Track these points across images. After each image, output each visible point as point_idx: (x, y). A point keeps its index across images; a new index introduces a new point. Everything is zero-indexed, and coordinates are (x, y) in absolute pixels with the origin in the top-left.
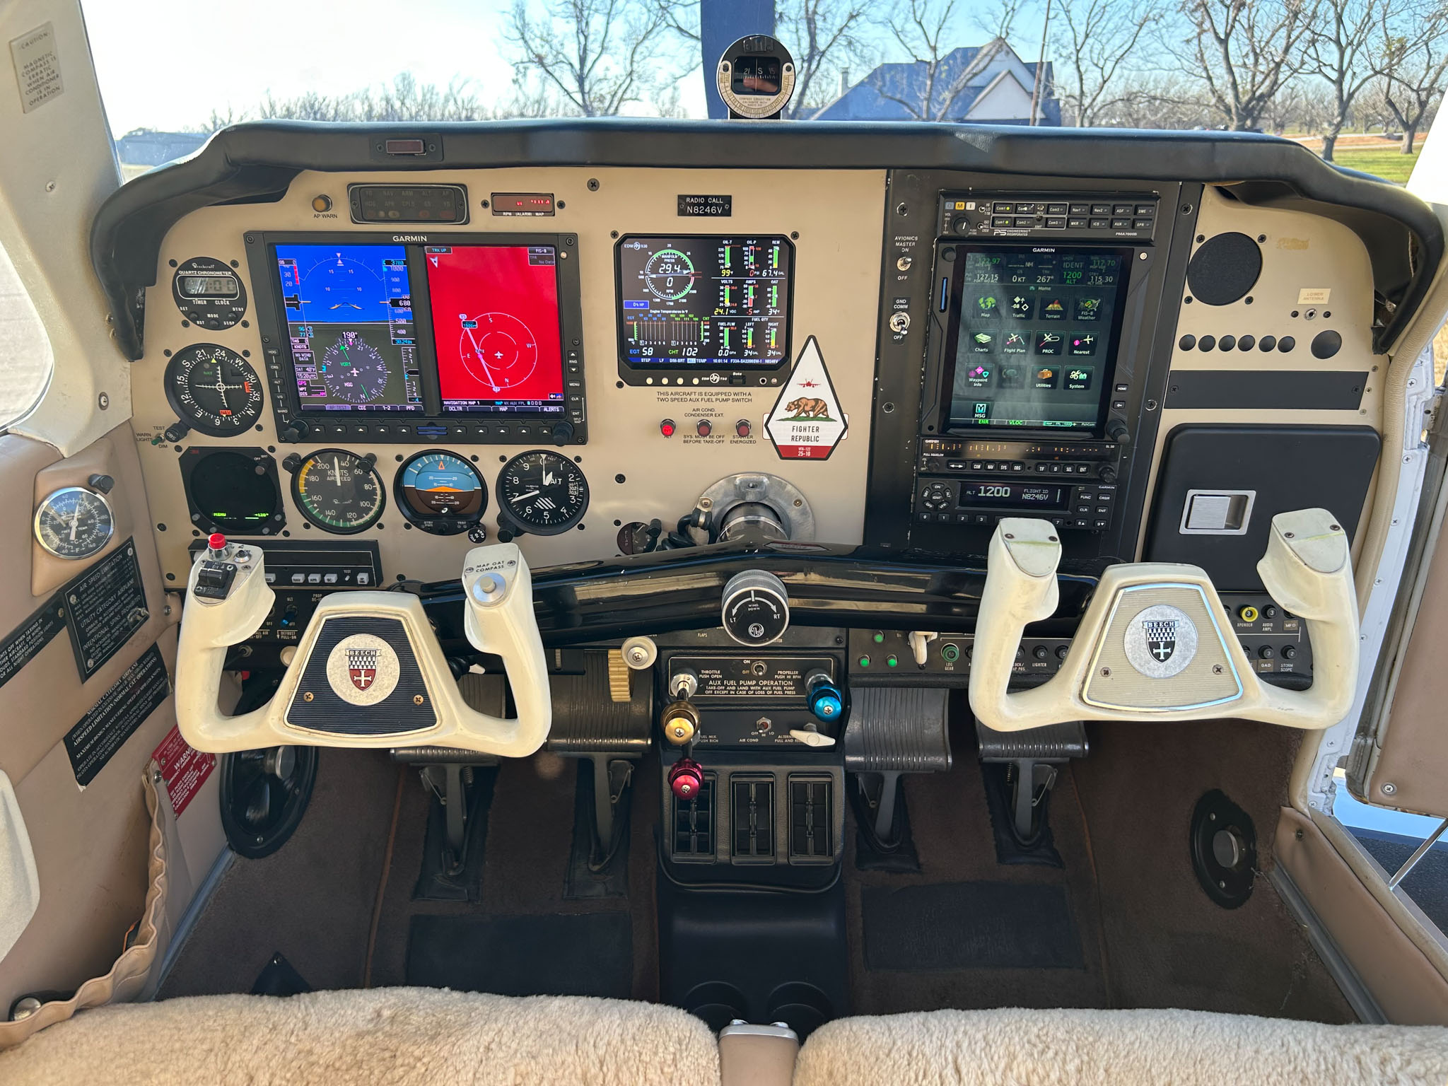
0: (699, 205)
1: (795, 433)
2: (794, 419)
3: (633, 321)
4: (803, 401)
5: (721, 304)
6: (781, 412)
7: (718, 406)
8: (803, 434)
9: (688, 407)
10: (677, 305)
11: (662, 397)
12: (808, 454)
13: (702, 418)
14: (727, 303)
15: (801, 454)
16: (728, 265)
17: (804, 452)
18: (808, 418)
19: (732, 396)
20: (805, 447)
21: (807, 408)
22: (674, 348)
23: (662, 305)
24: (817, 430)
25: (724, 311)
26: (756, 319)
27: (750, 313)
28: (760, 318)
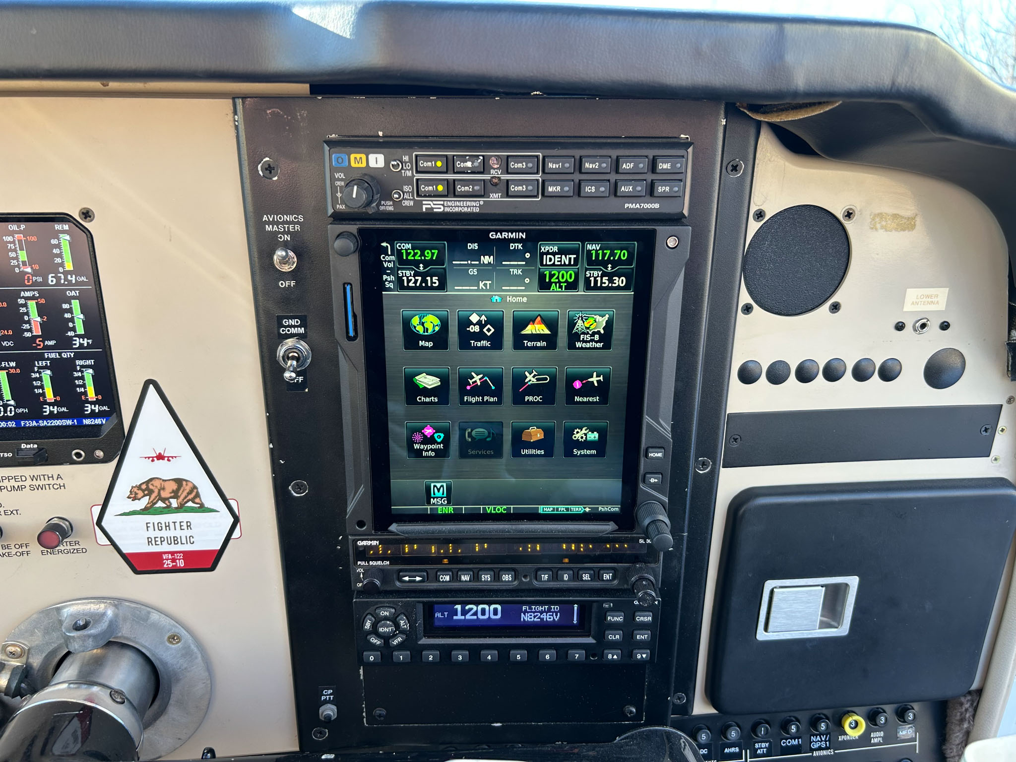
1: (152, 534)
2: (145, 511)
4: (157, 483)
6: (120, 501)
7: (7, 499)
8: (165, 533)
12: (181, 564)
15: (168, 564)
17: (174, 560)
18: (168, 510)
19: (29, 482)
20: (173, 553)
21: (164, 494)
24: (189, 526)
26: (53, 356)
27: (40, 345)
28: (60, 354)
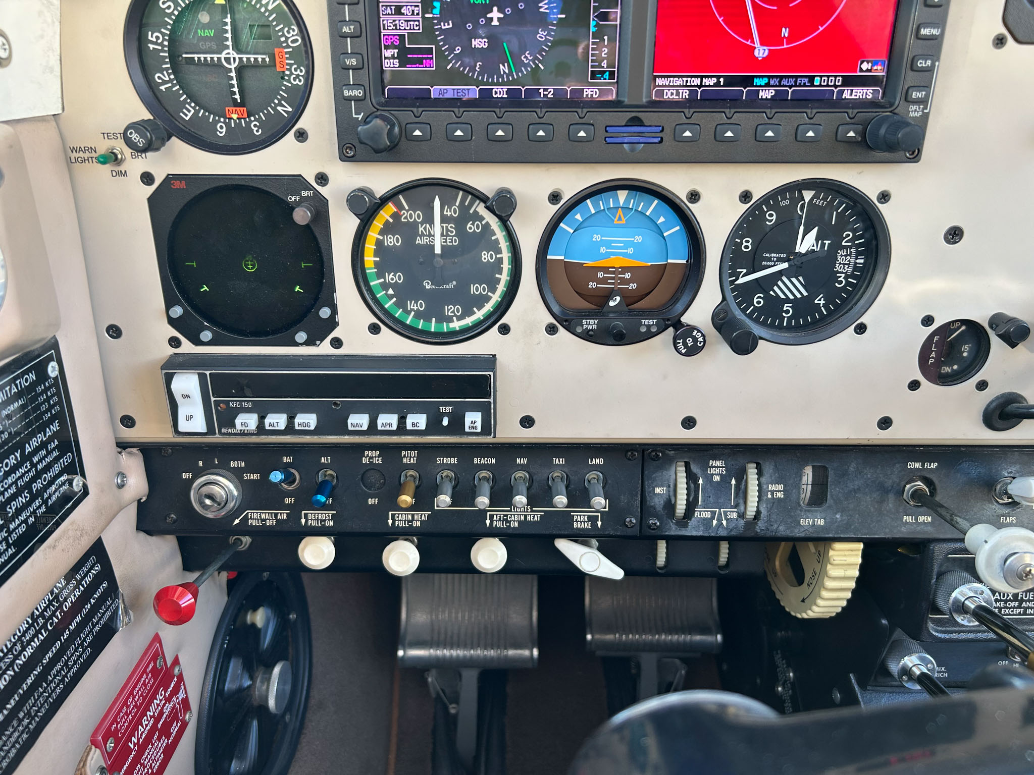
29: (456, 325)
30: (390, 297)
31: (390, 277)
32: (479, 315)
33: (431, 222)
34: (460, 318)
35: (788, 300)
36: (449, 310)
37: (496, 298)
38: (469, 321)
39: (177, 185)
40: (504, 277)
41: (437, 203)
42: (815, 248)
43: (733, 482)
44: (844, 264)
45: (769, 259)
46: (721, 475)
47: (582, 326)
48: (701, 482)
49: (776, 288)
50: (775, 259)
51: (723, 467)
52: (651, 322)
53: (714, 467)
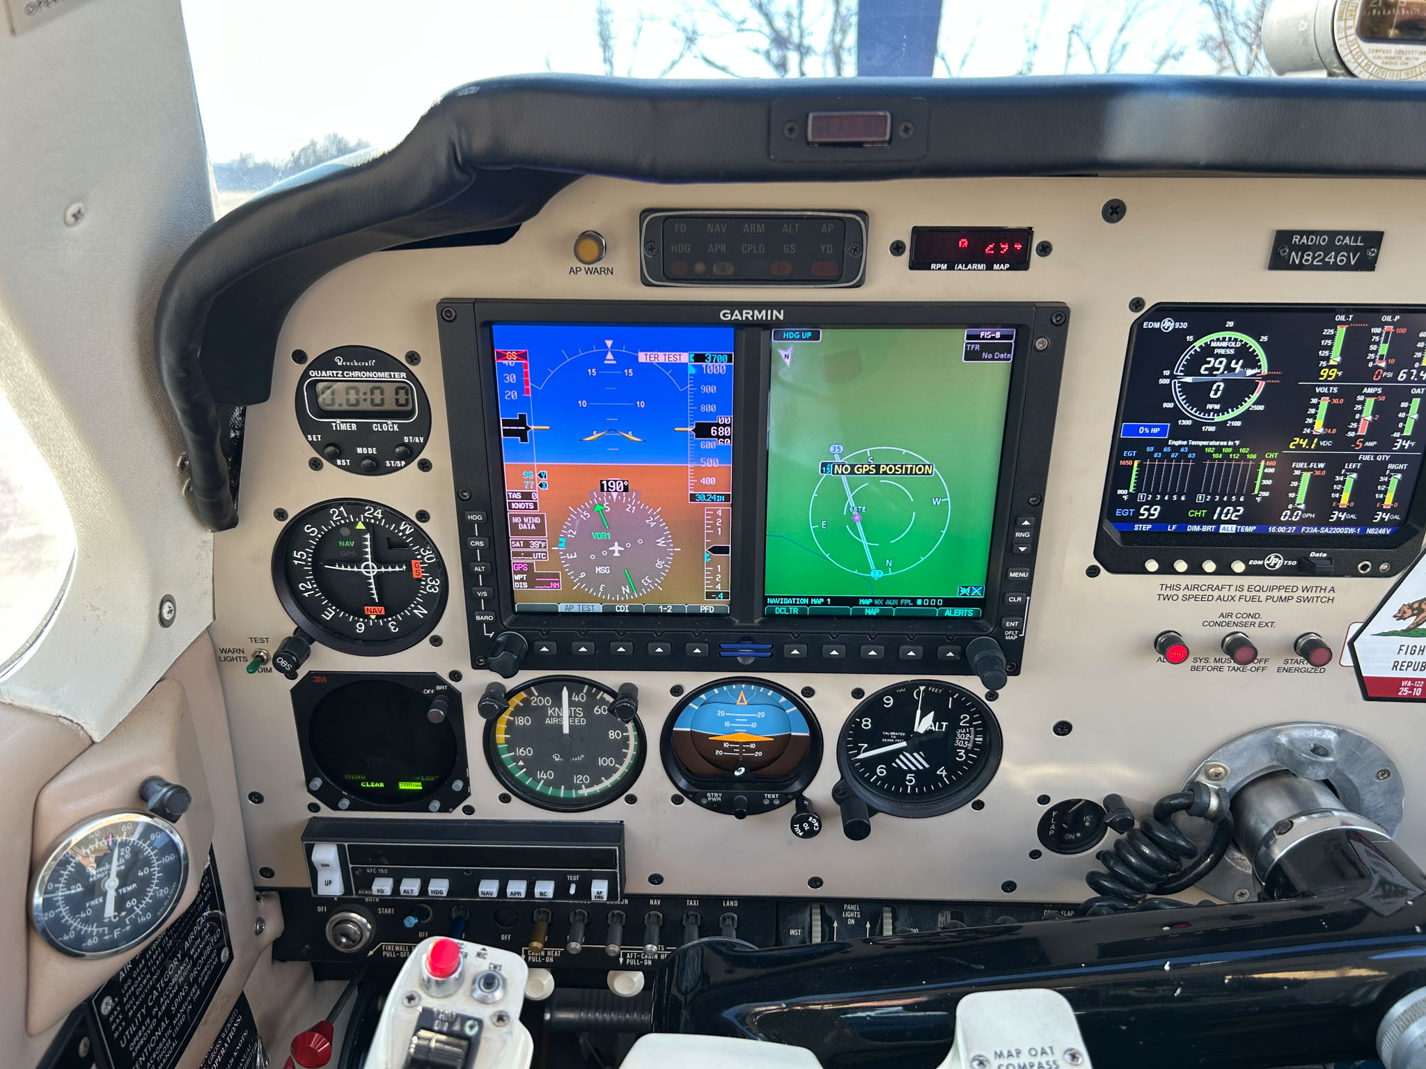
0: (1315, 248)
1: (1402, 657)
2: (1406, 633)
3: (1133, 459)
5: (1307, 431)
7: (1267, 610)
8: (1415, 658)
9: (1213, 610)
10: (1223, 431)
11: (1169, 592)
12: (1418, 692)
13: (1235, 629)
14: (1319, 428)
15: (1404, 691)
16: (1336, 358)
17: (1411, 688)
20: (1413, 680)
22: (1199, 507)
23: (1195, 431)
25: (1310, 444)
26: (1367, 458)
27: (1358, 446)
28: (1375, 456)
29: (585, 792)
30: (521, 768)
31: (521, 752)
32: (607, 783)
33: (560, 706)
34: (587, 786)
35: (910, 771)
36: (578, 779)
37: (623, 769)
38: (597, 788)
39: (318, 680)
40: (631, 752)
41: (565, 693)
42: (933, 728)
43: (868, 925)
44: (964, 741)
45: (889, 737)
46: (856, 919)
47: (707, 798)
48: (835, 925)
49: (897, 761)
50: (895, 737)
51: (858, 911)
52: (773, 796)
53: (849, 910)
